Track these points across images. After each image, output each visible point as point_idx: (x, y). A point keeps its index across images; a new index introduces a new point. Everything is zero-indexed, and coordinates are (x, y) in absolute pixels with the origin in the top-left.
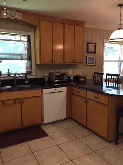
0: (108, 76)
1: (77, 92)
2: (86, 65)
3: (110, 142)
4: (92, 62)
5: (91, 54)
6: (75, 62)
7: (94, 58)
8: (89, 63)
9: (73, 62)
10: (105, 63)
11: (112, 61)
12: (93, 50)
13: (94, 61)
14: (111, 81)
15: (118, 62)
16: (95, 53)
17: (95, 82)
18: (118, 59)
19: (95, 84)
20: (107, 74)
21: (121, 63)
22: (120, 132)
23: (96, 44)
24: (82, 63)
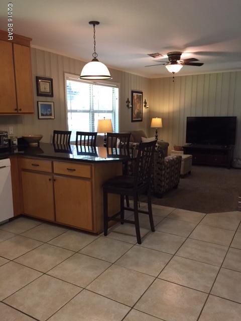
0: (79, 136)
1: (33, 165)
2: (39, 119)
3: (96, 234)
4: (48, 113)
5: (45, 97)
6: (19, 112)
7: (51, 105)
8: (42, 115)
9: (16, 112)
10: (69, 114)
11: (80, 111)
12: (48, 90)
13: (51, 111)
14: (84, 143)
15: (88, 114)
16: (52, 96)
17: (57, 148)
18: (88, 109)
19: (56, 151)
20: (78, 133)
21: (94, 114)
22: (110, 215)
23: (51, 80)
24: (32, 113)
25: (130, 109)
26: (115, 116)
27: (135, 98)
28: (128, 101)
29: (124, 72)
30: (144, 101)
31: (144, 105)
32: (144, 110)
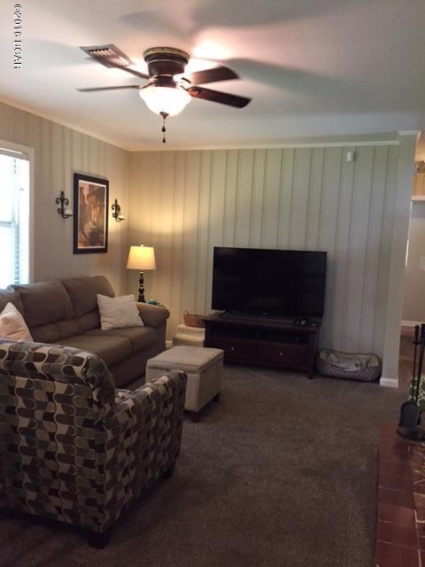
25: (70, 221)
26: (18, 237)
27: (86, 192)
28: (62, 200)
29: (51, 123)
30: (111, 202)
31: (111, 212)
32: (113, 225)
